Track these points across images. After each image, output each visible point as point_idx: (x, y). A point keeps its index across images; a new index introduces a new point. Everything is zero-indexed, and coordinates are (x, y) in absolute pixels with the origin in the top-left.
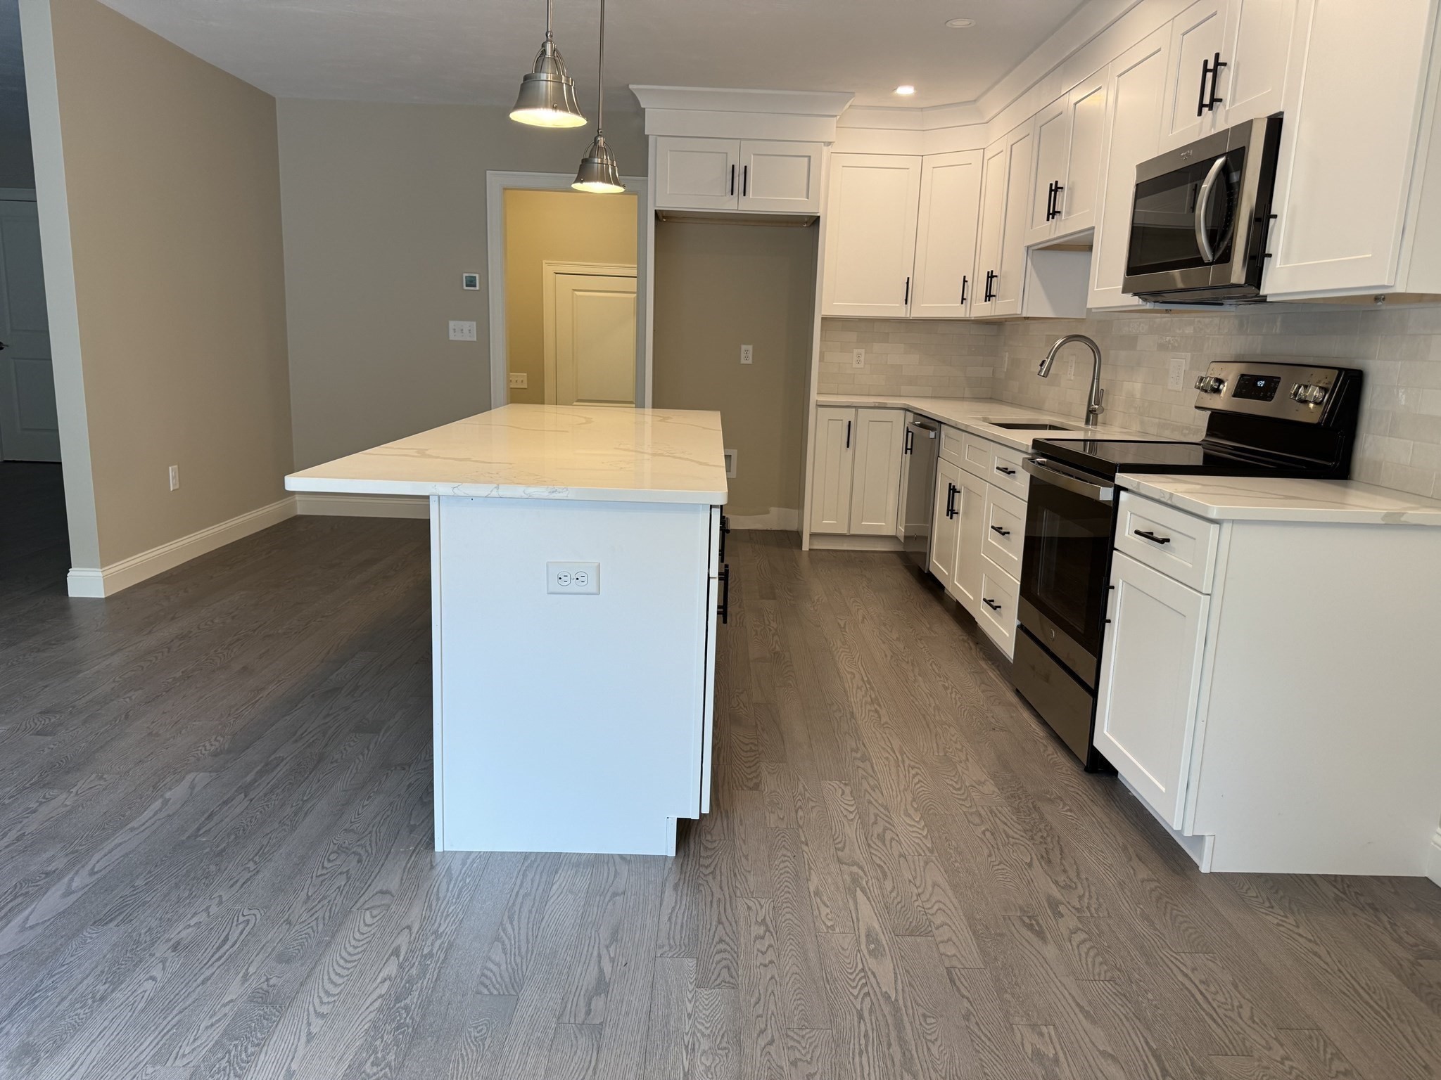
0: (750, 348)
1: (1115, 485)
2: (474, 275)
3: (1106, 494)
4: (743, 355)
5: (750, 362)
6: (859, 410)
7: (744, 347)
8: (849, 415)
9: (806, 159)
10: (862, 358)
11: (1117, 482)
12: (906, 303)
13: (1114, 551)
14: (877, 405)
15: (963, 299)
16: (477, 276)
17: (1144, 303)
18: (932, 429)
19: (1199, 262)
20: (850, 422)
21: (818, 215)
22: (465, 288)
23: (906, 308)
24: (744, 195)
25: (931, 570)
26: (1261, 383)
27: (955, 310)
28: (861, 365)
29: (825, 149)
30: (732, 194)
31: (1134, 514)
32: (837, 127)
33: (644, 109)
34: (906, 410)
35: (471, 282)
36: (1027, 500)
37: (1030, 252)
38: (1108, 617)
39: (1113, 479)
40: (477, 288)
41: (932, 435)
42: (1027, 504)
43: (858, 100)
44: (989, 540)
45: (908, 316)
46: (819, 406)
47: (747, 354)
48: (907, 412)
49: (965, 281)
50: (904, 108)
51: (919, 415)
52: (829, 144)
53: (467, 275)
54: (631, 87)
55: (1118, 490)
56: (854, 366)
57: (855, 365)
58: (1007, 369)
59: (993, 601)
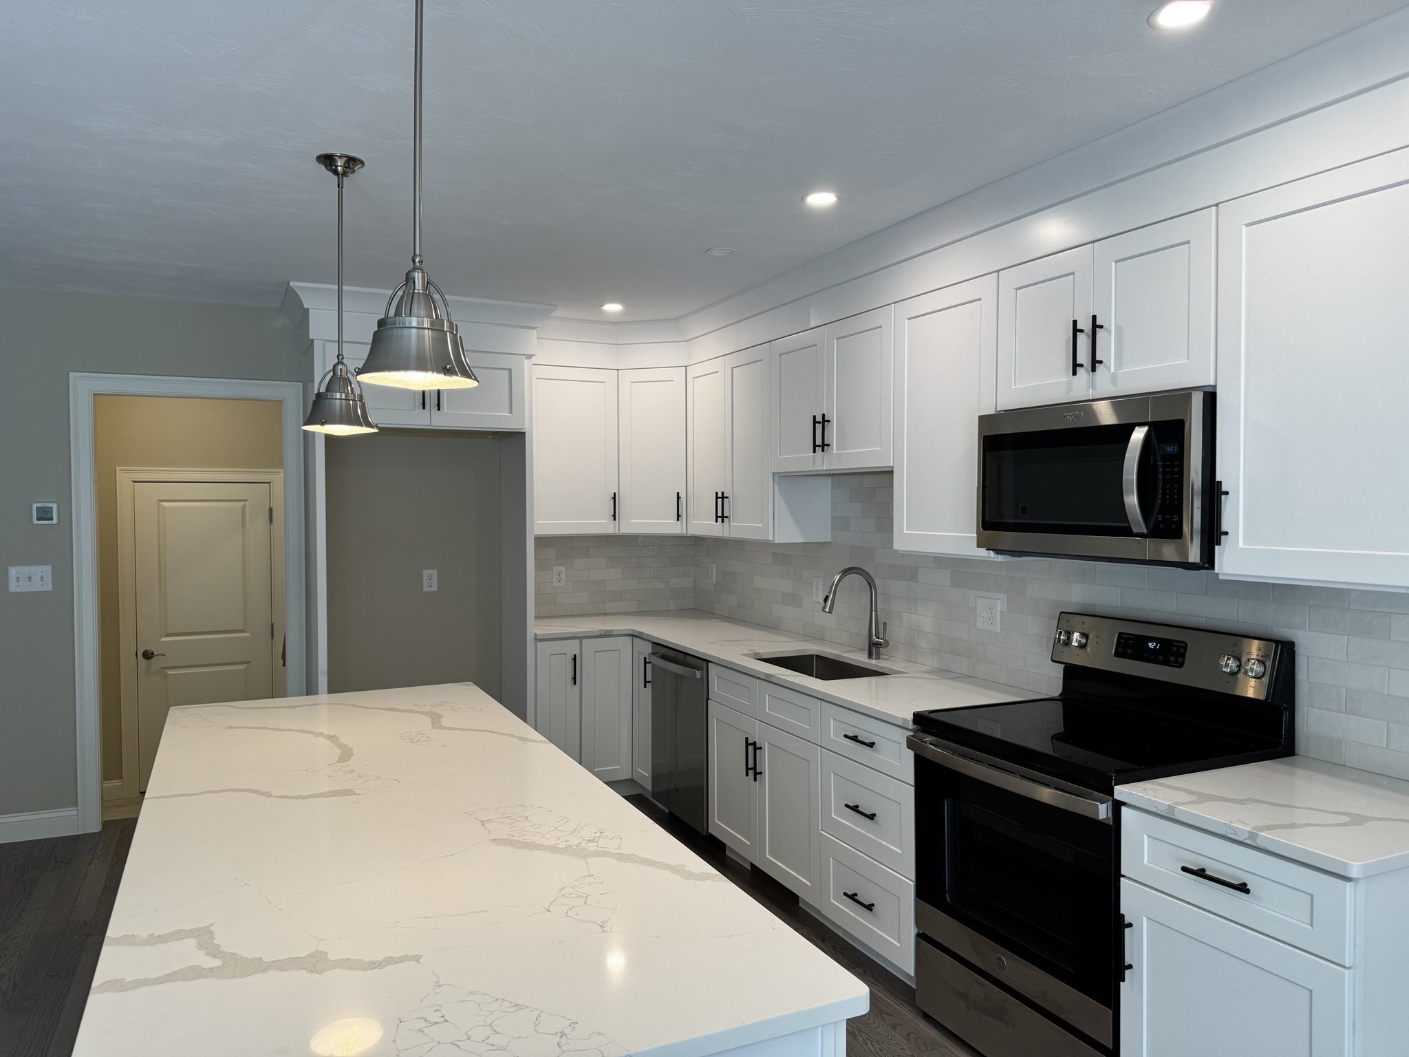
0: (434, 572)
1: (1114, 799)
2: (50, 505)
3: (1103, 811)
4: (425, 581)
5: (434, 588)
6: (583, 640)
7: (426, 573)
8: (572, 647)
9: (506, 372)
10: (563, 576)
11: (1117, 797)
12: (615, 519)
13: (1122, 879)
14: (603, 633)
15: (678, 516)
16: (55, 506)
17: (996, 555)
18: (698, 668)
19: (1127, 532)
20: (575, 655)
21: (523, 431)
22: (36, 522)
23: (615, 524)
24: (439, 409)
25: (710, 831)
26: (1151, 645)
27: (668, 526)
28: (563, 584)
29: (526, 362)
30: (424, 408)
31: (1151, 837)
32: (538, 338)
33: (308, 309)
34: (634, 636)
35: (44, 514)
36: (913, 784)
37: (776, 478)
38: (1128, 961)
39: (1111, 793)
40: (55, 521)
41: (698, 674)
42: (913, 789)
43: (559, 313)
44: (833, 816)
45: (617, 532)
46: (537, 639)
47: (430, 580)
48: (635, 638)
49: (678, 498)
50: (615, 323)
51: (657, 645)
52: (529, 357)
53: (40, 505)
54: (292, 284)
55: (1117, 806)
56: (554, 585)
57: (556, 584)
58: (716, 581)
59: (856, 894)
